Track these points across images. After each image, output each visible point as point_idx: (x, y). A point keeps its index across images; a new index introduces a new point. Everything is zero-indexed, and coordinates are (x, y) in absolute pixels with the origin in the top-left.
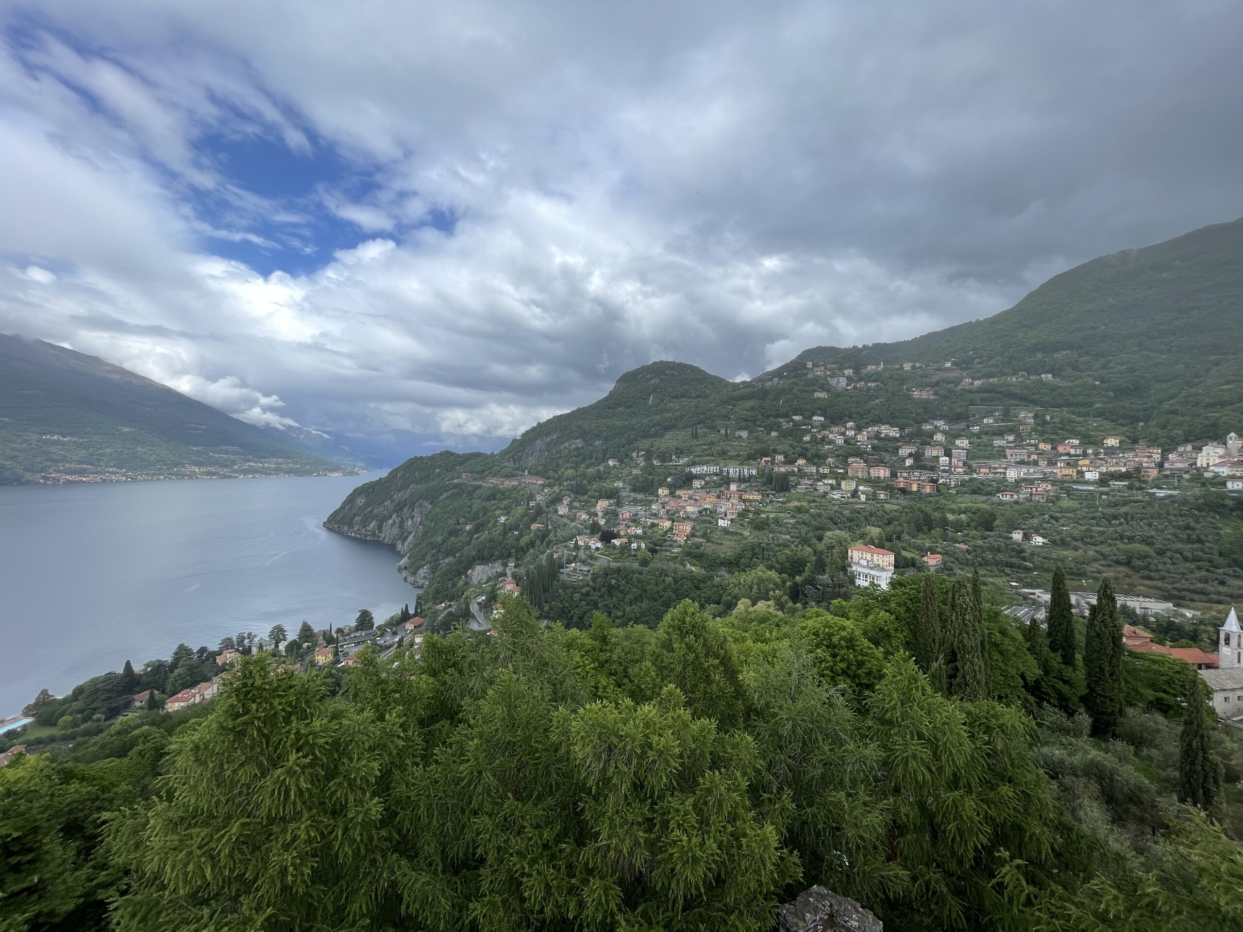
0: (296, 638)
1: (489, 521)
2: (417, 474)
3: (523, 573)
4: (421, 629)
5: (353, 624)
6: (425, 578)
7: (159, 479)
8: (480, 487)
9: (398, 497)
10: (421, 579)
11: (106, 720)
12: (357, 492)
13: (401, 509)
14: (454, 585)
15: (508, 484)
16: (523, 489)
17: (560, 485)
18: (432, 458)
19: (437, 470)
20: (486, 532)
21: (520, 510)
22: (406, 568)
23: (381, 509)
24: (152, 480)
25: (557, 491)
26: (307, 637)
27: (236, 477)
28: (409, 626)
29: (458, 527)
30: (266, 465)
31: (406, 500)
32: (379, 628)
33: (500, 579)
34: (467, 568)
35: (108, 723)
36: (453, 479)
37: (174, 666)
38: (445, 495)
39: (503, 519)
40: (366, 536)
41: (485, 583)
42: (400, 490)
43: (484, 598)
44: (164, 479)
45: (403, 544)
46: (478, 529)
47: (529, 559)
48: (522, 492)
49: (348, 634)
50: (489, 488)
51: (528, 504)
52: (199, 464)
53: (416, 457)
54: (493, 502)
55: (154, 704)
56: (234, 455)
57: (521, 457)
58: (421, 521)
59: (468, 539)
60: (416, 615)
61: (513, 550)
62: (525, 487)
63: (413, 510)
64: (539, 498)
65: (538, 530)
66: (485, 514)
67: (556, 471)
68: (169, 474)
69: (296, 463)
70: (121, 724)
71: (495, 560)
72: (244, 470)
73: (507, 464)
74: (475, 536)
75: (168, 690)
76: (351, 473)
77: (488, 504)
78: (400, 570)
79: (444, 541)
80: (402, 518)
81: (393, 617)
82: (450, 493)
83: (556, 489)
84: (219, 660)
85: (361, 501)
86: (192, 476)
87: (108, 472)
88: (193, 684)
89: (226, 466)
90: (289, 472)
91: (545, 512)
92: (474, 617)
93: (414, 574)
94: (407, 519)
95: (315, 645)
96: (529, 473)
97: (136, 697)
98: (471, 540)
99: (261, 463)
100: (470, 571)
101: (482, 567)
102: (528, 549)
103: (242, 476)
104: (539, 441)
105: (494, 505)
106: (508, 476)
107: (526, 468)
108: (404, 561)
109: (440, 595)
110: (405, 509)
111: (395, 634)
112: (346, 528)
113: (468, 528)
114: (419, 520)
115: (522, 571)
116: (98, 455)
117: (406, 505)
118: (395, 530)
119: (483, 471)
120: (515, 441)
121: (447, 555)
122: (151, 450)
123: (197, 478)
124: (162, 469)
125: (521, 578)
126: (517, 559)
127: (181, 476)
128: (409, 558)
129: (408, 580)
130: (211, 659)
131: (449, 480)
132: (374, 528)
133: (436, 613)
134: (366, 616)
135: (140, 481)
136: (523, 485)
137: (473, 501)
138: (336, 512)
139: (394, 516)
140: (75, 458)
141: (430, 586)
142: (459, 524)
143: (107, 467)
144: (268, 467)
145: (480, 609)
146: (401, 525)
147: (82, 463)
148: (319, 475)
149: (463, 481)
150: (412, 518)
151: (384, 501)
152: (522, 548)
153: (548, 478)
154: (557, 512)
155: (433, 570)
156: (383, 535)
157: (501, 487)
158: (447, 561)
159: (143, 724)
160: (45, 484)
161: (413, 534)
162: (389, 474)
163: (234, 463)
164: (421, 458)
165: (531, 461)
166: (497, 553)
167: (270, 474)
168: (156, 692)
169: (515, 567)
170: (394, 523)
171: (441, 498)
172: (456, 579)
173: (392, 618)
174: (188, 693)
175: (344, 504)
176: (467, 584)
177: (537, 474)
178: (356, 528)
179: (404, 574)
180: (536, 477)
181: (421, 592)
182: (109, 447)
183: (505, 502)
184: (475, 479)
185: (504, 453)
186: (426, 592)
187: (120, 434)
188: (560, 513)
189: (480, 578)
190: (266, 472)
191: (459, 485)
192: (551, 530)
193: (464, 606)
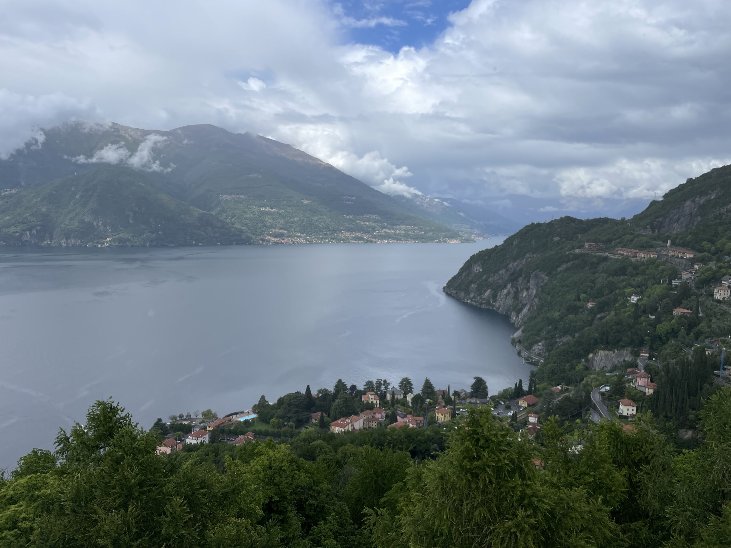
0: (420, 392)
1: (616, 300)
2: (533, 242)
3: (661, 367)
4: (535, 409)
5: (469, 390)
6: (539, 355)
7: (325, 243)
8: (606, 259)
9: (513, 265)
10: (535, 356)
11: (296, 428)
12: (474, 259)
13: (516, 279)
14: (572, 368)
15: (643, 256)
16: (663, 264)
17: (719, 260)
18: (551, 224)
19: (556, 239)
20: (613, 313)
21: (658, 290)
22: (520, 341)
23: (496, 277)
24: (321, 243)
25: (714, 267)
26: (429, 393)
27: (375, 242)
28: (523, 403)
29: (579, 304)
30: (397, 231)
31: (521, 270)
32: (493, 398)
33: (629, 370)
34: (588, 352)
35: (297, 431)
36: (574, 248)
37: (335, 396)
38: (564, 266)
39: (634, 299)
40: (481, 304)
41: (610, 372)
42: (515, 259)
43: (608, 388)
44: (329, 242)
45: (517, 316)
46: (602, 308)
47: (668, 351)
48: (661, 267)
49: (464, 399)
50: (617, 261)
51: (670, 283)
52: (350, 230)
53: (533, 224)
54: (622, 277)
55: (324, 425)
56: (375, 222)
57: (662, 222)
58: (536, 294)
59: (589, 318)
60: (530, 392)
61: (647, 338)
62: (666, 261)
63: (529, 282)
64: (685, 276)
65: (683, 316)
66: (611, 291)
67: (713, 242)
68: (331, 238)
69: (420, 229)
70: (306, 433)
71: (623, 347)
72: (381, 235)
73: (642, 232)
74: (598, 316)
75: (331, 415)
76: (468, 240)
77: (615, 279)
78: (514, 342)
79: (562, 318)
80: (517, 289)
81: (507, 390)
82: (569, 264)
83: (713, 265)
84: (364, 399)
85: (477, 269)
86: (346, 241)
87: (296, 236)
88: (347, 415)
89: (369, 233)
90: (416, 238)
91: (695, 294)
92: (595, 408)
93: (529, 348)
94: (522, 290)
95: (435, 403)
96: (673, 243)
97: (313, 415)
98: (593, 320)
99: (394, 229)
100: (591, 355)
101: (607, 352)
102: (668, 340)
103: (379, 242)
104: (688, 203)
105: (623, 281)
106: (645, 247)
107: (668, 237)
108: (518, 334)
109: (556, 376)
110: (520, 280)
111: (508, 408)
112: (462, 295)
113: (590, 305)
114: (534, 292)
115: (657, 364)
116: (290, 222)
117: (520, 275)
118: (510, 301)
119: (610, 241)
120: (654, 203)
121: (565, 333)
122: (320, 219)
123: (349, 242)
124: (327, 234)
125: (657, 373)
126: (651, 348)
127: (339, 240)
128: (523, 332)
129: (522, 354)
130: (359, 397)
131: (569, 250)
132: (488, 296)
133: (552, 394)
134: (481, 384)
135: (314, 244)
136: (664, 259)
137: (597, 275)
138: (454, 278)
139: (509, 286)
140: (278, 225)
141: (544, 365)
142: (579, 300)
143: (295, 232)
144: (399, 234)
145: (603, 400)
146: (516, 296)
147: (281, 229)
148: (440, 242)
149: (586, 252)
150: (528, 289)
151: (499, 270)
152: (660, 337)
153: (699, 251)
154: (712, 295)
155: (549, 347)
156: (497, 305)
157: (633, 259)
158: (564, 339)
159: (318, 438)
160: (262, 244)
161: (528, 307)
162: (505, 242)
163: (374, 230)
164: (539, 225)
165: (677, 229)
166: (625, 339)
167: (400, 240)
168: (324, 415)
169: (650, 358)
170: (509, 292)
171: (559, 269)
172: (574, 362)
173: (505, 391)
174: (343, 421)
175: (462, 270)
176: (587, 369)
177: (685, 245)
178: (472, 296)
179: (518, 348)
180: (682, 250)
181: (535, 369)
182: (296, 216)
183: (639, 279)
184: (602, 250)
185: (637, 218)
186: (540, 370)
187: (302, 206)
188: (717, 296)
189: (602, 365)
190: (397, 238)
191: (581, 255)
192: (702, 318)
193: (584, 394)
